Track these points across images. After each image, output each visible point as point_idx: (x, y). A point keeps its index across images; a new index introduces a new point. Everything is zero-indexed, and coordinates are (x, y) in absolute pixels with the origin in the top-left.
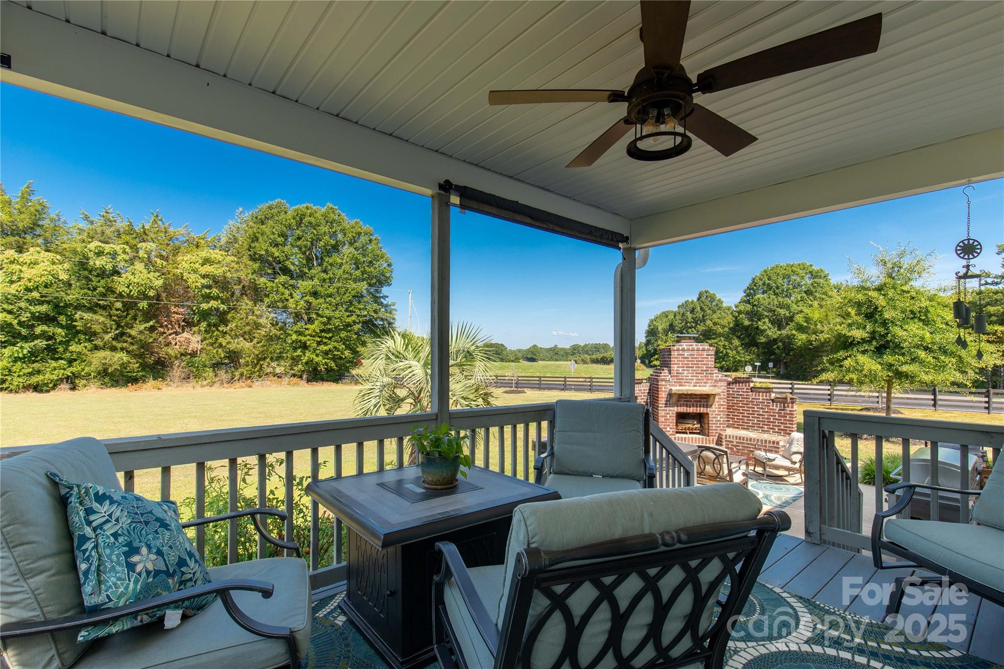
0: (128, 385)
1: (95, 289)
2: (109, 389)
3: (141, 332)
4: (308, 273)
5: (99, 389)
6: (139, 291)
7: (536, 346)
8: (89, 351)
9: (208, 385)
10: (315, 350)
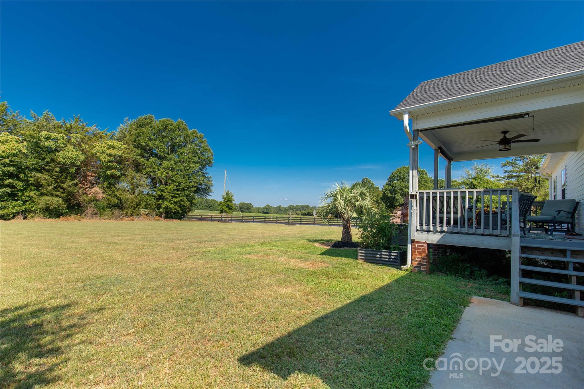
0: (61, 217)
1: (43, 159)
2: (48, 219)
3: (70, 186)
4: (168, 157)
5: (42, 219)
6: (71, 162)
7: (269, 205)
8: (37, 196)
9: (108, 218)
10: (170, 201)
